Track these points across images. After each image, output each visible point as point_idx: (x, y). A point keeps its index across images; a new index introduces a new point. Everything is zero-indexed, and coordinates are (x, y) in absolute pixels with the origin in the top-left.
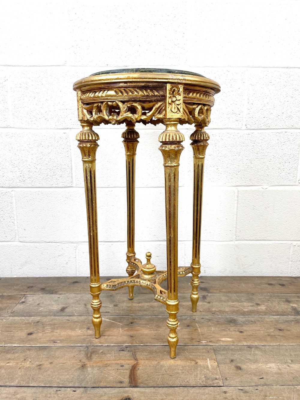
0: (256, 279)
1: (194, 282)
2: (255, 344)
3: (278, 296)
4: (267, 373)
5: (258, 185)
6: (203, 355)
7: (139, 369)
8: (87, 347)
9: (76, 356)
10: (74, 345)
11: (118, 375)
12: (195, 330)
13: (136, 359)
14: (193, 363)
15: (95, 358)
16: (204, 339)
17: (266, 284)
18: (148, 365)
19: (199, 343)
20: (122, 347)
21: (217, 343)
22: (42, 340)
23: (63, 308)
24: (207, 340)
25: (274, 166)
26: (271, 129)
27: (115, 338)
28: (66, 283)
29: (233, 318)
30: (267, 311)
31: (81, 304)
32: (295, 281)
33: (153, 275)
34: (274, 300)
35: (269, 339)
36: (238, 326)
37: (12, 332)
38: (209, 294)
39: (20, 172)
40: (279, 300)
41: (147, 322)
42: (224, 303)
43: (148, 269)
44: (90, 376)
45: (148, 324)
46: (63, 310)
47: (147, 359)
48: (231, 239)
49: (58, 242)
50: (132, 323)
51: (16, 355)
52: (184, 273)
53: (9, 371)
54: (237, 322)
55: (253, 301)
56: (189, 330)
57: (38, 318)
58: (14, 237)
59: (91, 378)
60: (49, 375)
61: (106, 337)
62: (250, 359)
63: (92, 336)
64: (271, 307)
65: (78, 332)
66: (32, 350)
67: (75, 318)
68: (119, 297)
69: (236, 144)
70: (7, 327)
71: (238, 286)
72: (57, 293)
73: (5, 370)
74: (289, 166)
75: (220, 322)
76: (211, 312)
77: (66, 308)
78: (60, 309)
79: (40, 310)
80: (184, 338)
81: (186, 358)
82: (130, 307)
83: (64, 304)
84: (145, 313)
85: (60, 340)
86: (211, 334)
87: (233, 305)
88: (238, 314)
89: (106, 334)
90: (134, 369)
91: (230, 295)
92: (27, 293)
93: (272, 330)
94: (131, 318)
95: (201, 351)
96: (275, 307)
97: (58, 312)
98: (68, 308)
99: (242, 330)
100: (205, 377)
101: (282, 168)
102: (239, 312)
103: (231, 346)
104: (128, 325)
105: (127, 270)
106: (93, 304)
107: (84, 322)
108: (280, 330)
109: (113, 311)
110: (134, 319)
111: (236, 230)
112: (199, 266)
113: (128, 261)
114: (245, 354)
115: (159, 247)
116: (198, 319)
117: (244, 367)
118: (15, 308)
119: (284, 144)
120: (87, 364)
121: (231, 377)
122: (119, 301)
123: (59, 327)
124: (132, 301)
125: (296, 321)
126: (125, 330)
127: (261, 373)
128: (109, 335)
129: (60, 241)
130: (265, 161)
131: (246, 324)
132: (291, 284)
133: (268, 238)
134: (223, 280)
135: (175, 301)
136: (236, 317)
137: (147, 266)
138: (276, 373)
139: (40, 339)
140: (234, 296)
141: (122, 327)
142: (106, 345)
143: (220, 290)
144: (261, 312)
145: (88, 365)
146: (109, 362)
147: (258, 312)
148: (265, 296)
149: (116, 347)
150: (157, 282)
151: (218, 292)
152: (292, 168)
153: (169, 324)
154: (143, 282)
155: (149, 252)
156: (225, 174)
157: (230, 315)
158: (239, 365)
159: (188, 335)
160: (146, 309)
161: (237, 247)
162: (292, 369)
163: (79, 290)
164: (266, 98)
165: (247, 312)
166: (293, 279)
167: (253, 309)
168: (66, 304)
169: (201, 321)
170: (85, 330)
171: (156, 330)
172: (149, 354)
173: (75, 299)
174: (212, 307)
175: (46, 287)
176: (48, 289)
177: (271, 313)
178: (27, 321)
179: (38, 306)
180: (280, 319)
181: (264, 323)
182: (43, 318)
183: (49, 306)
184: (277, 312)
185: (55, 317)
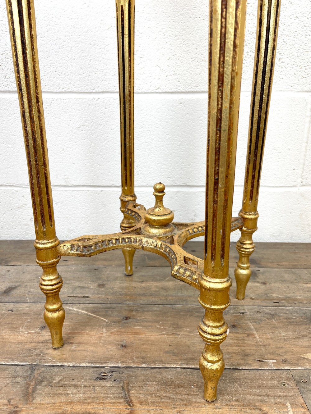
1: (245, 246)
6: (275, 395)
8: (32, 368)
9: (4, 390)
10: (7, 362)
12: (249, 335)
13: (130, 403)
16: (269, 356)
19: (261, 365)
20: (103, 370)
21: (298, 365)
23: (10, 288)
24: (277, 358)
27: (91, 348)
33: (169, 229)
38: (261, 270)
41: (155, 318)
43: (158, 215)
45: (157, 322)
46: (8, 291)
47: (154, 403)
48: (295, 184)
49: (15, 185)
50: (127, 318)
56: (236, 335)
61: (74, 347)
63: (47, 344)
65: (22, 334)
67: (24, 307)
68: (110, 271)
75: (294, 320)
76: (271, 300)
77: (15, 288)
78: (4, 289)
81: (238, 400)
82: (127, 288)
83: (13, 282)
84: (152, 299)
86: (282, 345)
87: (308, 288)
89: (74, 341)
91: (297, 271)
94: (127, 308)
95: (269, 383)
98: (18, 288)
104: (119, 322)
105: (121, 226)
106: (44, 283)
107: (39, 315)
109: (96, 296)
110: (131, 311)
111: (303, 168)
112: (257, 216)
113: (123, 210)
115: (176, 195)
116: (251, 314)
120: (20, 411)
122: (108, 278)
124: (130, 278)
126: (112, 333)
128: (80, 343)
129: (17, 183)
134: (278, 248)
135: (223, 280)
137: (157, 210)
141: (108, 326)
142: (71, 365)
143: (279, 264)
145: (24, 413)
149: (91, 370)
150: (176, 242)
151: (275, 266)
153: (204, 332)
154: (147, 241)
155: (161, 183)
156: (293, 68)
159: (237, 346)
160: (153, 292)
161: (303, 196)
168: (17, 282)
169: (255, 316)
170: (37, 330)
171: (173, 334)
172: (158, 390)
173: (35, 273)
174: (271, 291)
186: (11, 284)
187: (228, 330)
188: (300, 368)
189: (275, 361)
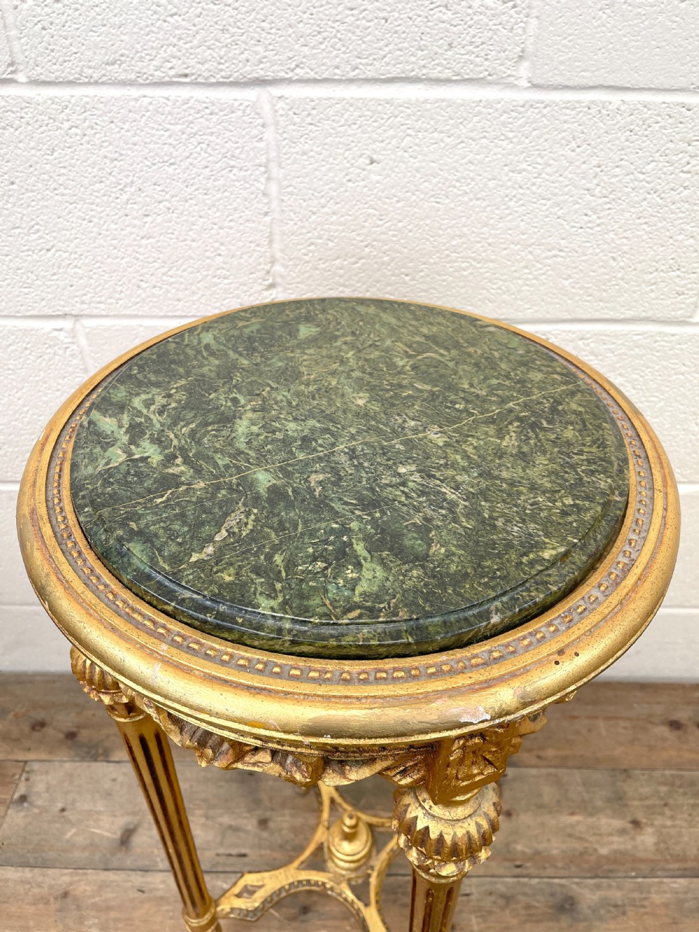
0: (639, 694)
3: (692, 783)
17: (663, 723)
23: (126, 831)
29: (570, 893)
30: (659, 857)
34: (680, 800)
36: (580, 926)
40: (692, 801)
50: (305, 910)
54: (579, 907)
55: (624, 805)
57: (63, 878)
64: (670, 837)
67: (158, 882)
71: (589, 730)
72: (108, 756)
76: (512, 860)
77: (135, 831)
78: (118, 835)
79: (68, 841)
83: (128, 813)
87: (572, 826)
88: (583, 870)
91: (564, 775)
92: (30, 756)
96: (680, 835)
97: (113, 852)
102: (585, 861)
104: (295, 919)
118: (5, 826)
122: (271, 800)
131: (601, 919)
136: (577, 884)
140: (576, 783)
141: (281, 928)
144: (642, 861)
147: (635, 860)
148: (659, 784)
150: (372, 894)
151: (533, 762)
157: (563, 873)
165: (607, 859)
167: (622, 847)
168: (134, 814)
169: (484, 903)
174: (516, 837)
175: (79, 727)
176: (84, 735)
177: (668, 866)
178: (37, 890)
179: (62, 820)
180: (689, 896)
181: (646, 913)
182: (76, 878)
183: (91, 823)
184: (684, 859)
185: (106, 873)
186: (126, 819)
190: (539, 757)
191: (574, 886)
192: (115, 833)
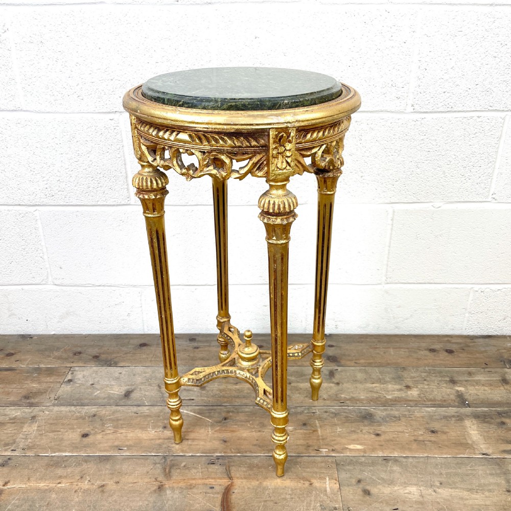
0: (413, 339)
1: (315, 364)
2: (394, 454)
3: (440, 372)
4: (404, 502)
5: (425, 201)
6: (321, 472)
7: (234, 492)
8: (164, 457)
9: (150, 472)
10: (147, 453)
11: (207, 502)
12: (314, 431)
13: (231, 478)
14: (307, 483)
15: (175, 474)
16: (324, 447)
17: (426, 350)
18: (246, 487)
19: (317, 453)
20: (212, 458)
21: (342, 453)
22: (101, 445)
23: (128, 391)
24: (329, 448)
25: (455, 172)
26: (455, 111)
27: (202, 443)
28: (130, 346)
29: (370, 412)
30: (420, 399)
31: (153, 385)
32: (471, 344)
33: (255, 361)
34: (433, 378)
35: (414, 446)
36: (375, 424)
37: (60, 433)
38: (340, 369)
39: (45, 182)
40: (440, 379)
41: (247, 418)
42: (359, 385)
43: (247, 354)
44: (170, 502)
45: (249, 421)
46: (127, 394)
47: (245, 478)
48: (379, 282)
49: (112, 285)
50: (225, 419)
51: (69, 470)
52: (300, 354)
53: (61, 494)
54: (375, 417)
55: (402, 380)
56: (305, 431)
57: (93, 409)
58: (46, 278)
59: (171, 505)
60: (116, 501)
61: (190, 442)
62: (383, 479)
63: (170, 440)
64: (427, 392)
65: (151, 433)
66: (90, 462)
67: (145, 409)
69: (394, 137)
70: (51, 424)
71: (384, 353)
72: (116, 364)
73: (56, 494)
74: (479, 172)
75: (350, 418)
76: (339, 400)
77: (132, 391)
78: (124, 393)
79: (96, 396)
80: (297, 445)
81: (297, 476)
82: (224, 390)
83: (128, 385)
84: (245, 401)
85: (126, 446)
86: (335, 438)
87: (372, 388)
88: (378, 404)
89: (189, 438)
90: (227, 492)
91: (369, 369)
92: (74, 365)
93: (420, 433)
94: (225, 410)
95: (319, 465)
96: (432, 391)
97: (121, 399)
98: (135, 391)
99: (379, 432)
100: (321, 505)
101: (467, 175)
102: (379, 401)
103: (361, 457)
104: (220, 422)
106: (170, 403)
107: (159, 417)
108: (433, 432)
109: (200, 398)
110: (228, 412)
111: (387, 269)
112: (323, 343)
113: (219, 328)
114: (378, 470)
116: (320, 413)
117: (374, 491)
118: (60, 391)
119: (474, 136)
120: (164, 485)
121: (354, 507)
123: (124, 424)
125: (458, 416)
126: (215, 431)
127: (396, 501)
128: (194, 439)
130: (440, 163)
131: (387, 422)
132: (463, 349)
133: (436, 281)
134: (362, 342)
135: (283, 413)
136: (374, 409)
137: (246, 349)
138: (416, 502)
139: (100, 443)
140: (375, 372)
141: (212, 426)
142: (190, 455)
143: (356, 361)
144: (411, 401)
145: (167, 486)
146: (194, 482)
147: (407, 400)
148: (422, 372)
149: (204, 459)
150: (260, 374)
151: (353, 365)
152: (484, 175)
153: (274, 439)
154: (240, 373)
155: (249, 331)
156: (374, 184)
157: (366, 405)
158: (368, 488)
159: (304, 440)
160: (246, 394)
161: (388, 293)
162: (439, 496)
163: (149, 359)
164: (451, 59)
165: (391, 400)
166: (469, 341)
167: (400, 396)
168: (132, 385)
169: (323, 416)
170: (161, 429)
171: (260, 431)
172: (248, 470)
173: (144, 375)
174: (341, 392)
175: (100, 354)
176: (103, 357)
177: (424, 403)
178: (78, 414)
179: (92, 388)
180: (436, 414)
181: (412, 420)
182: (101, 409)
183: (108, 389)
184: (435, 400)
185: (117, 407)
186: (128, 387)
187: (288, 438)
188: (342, 455)
189: (327, 450)
190: (356, 363)
191: (372, 410)
192: (121, 392)
